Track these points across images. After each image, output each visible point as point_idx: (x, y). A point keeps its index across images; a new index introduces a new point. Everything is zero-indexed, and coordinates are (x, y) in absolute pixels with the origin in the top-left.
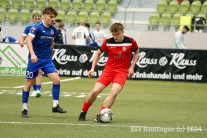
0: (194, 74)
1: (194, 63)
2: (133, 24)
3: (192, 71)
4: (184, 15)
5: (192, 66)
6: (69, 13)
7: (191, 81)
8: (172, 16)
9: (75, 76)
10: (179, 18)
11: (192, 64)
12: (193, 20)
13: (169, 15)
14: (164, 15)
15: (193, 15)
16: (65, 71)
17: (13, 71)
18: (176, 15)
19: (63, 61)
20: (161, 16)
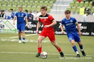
0: (85, 32)
1: (86, 28)
2: (60, 11)
3: (85, 31)
4: (81, 7)
5: (85, 29)
6: (33, 7)
7: (84, 35)
8: (76, 8)
9: (35, 33)
10: (79, 9)
11: (85, 28)
12: (85, 10)
13: (75, 8)
14: (73, 8)
15: (85, 8)
16: (31, 31)
17: (9, 31)
18: (78, 8)
19: (30, 27)
20: (71, 8)
